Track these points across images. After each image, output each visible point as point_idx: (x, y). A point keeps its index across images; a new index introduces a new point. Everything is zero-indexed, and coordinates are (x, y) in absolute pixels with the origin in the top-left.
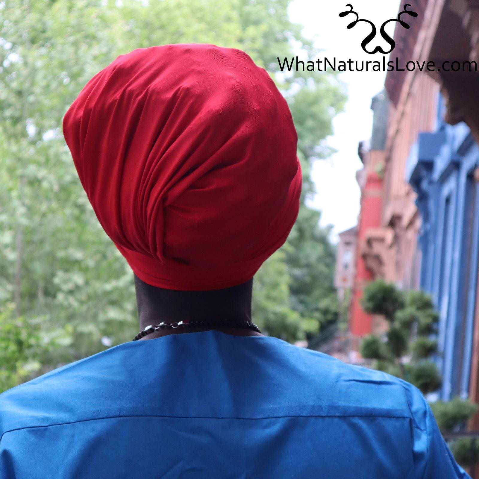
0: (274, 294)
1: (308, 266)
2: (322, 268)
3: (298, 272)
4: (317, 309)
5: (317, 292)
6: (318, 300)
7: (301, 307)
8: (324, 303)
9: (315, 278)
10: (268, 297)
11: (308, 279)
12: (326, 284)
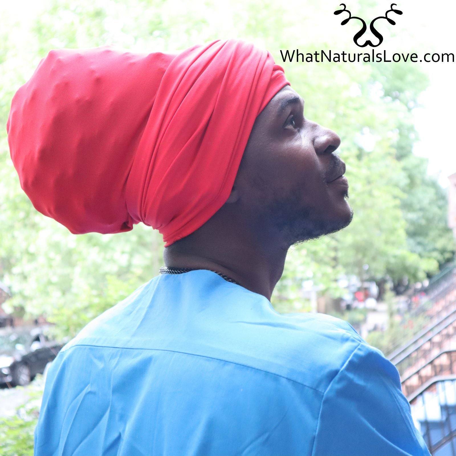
0: (393, 238)
1: (421, 209)
2: (435, 210)
3: (412, 216)
4: (435, 250)
5: (433, 234)
6: (434, 240)
7: (419, 249)
8: (440, 243)
9: (429, 221)
10: (387, 242)
11: (423, 222)
12: (441, 225)
